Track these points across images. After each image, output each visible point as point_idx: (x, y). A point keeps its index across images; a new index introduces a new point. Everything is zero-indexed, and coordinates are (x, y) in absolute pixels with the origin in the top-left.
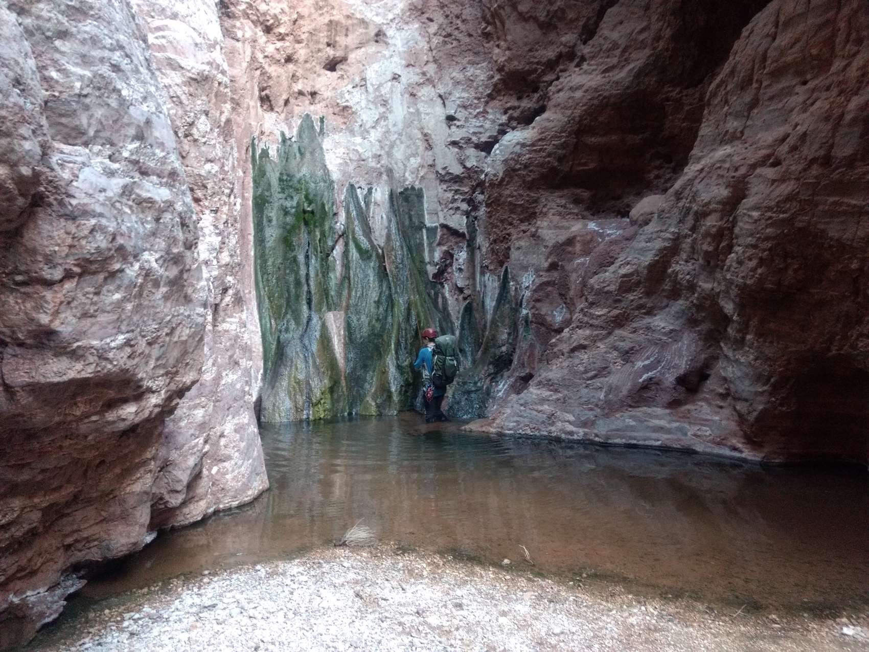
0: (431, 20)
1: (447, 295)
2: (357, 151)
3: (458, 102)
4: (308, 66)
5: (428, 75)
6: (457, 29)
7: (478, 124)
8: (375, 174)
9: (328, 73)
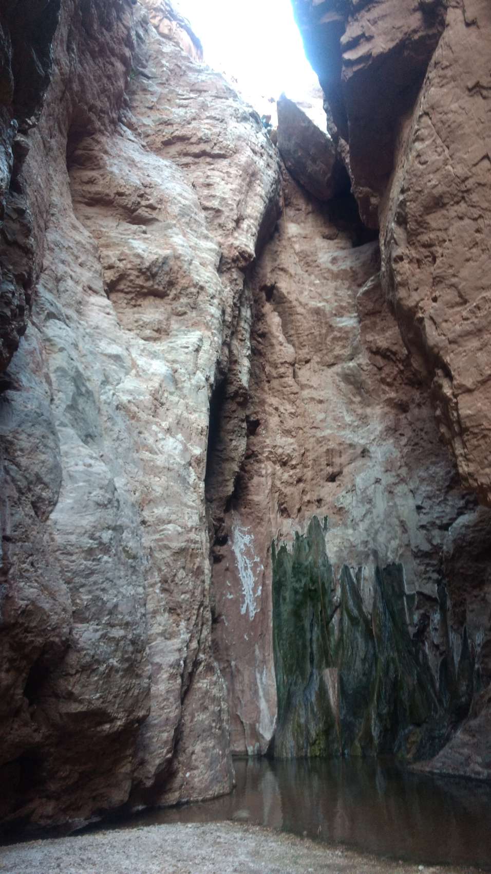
0: (402, 435)
1: (427, 651)
2: (349, 540)
3: (424, 495)
4: (314, 482)
5: (402, 476)
6: (422, 439)
7: (440, 510)
8: (363, 556)
9: (330, 484)
